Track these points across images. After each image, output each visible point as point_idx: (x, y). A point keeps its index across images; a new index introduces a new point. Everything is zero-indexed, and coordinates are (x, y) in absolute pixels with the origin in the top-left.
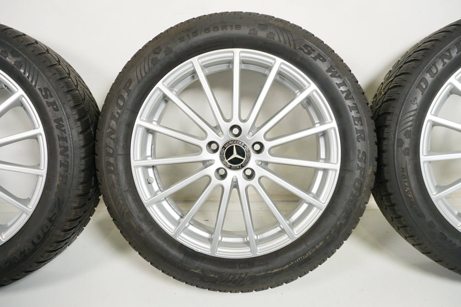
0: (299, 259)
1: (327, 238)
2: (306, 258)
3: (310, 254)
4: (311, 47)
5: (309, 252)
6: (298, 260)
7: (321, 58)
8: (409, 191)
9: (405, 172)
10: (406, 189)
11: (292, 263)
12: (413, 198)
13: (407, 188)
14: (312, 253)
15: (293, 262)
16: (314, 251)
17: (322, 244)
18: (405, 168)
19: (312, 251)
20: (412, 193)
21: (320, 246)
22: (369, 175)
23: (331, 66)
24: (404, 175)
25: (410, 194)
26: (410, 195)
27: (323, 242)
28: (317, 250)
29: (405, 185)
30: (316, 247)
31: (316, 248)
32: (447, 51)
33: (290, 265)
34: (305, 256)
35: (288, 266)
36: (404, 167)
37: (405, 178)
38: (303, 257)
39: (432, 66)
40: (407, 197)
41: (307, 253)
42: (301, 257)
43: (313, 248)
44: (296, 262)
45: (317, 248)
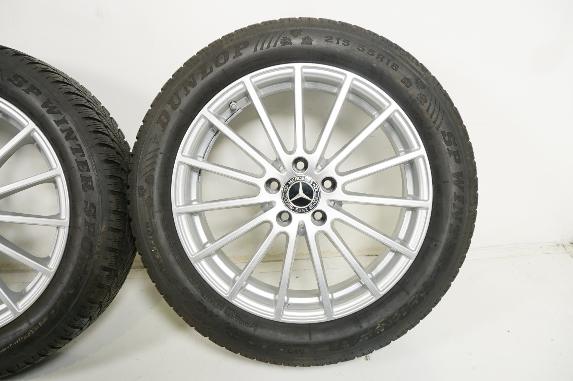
0: (19, 339)
1: (52, 313)
2: (28, 339)
3: (32, 333)
4: (22, 78)
5: (31, 331)
6: (17, 341)
7: (35, 91)
8: (156, 251)
9: (149, 227)
10: (153, 249)
11: (10, 345)
12: (161, 259)
13: (154, 247)
14: (34, 331)
15: (12, 344)
16: (37, 329)
17: (46, 320)
18: (149, 223)
19: (34, 329)
20: (160, 254)
21: (44, 323)
22: (102, 232)
23: (48, 99)
24: (148, 231)
25: (158, 255)
26: (158, 257)
27: (48, 318)
28: (40, 327)
29: (151, 243)
30: (39, 323)
31: (39, 326)
32: (190, 77)
33: (8, 347)
34: (26, 336)
35: (6, 349)
36: (148, 221)
37: (150, 235)
38: (24, 337)
39: (174, 96)
40: (155, 258)
41: (28, 332)
42: (22, 338)
43: (36, 326)
44: (15, 343)
45: (41, 325)
